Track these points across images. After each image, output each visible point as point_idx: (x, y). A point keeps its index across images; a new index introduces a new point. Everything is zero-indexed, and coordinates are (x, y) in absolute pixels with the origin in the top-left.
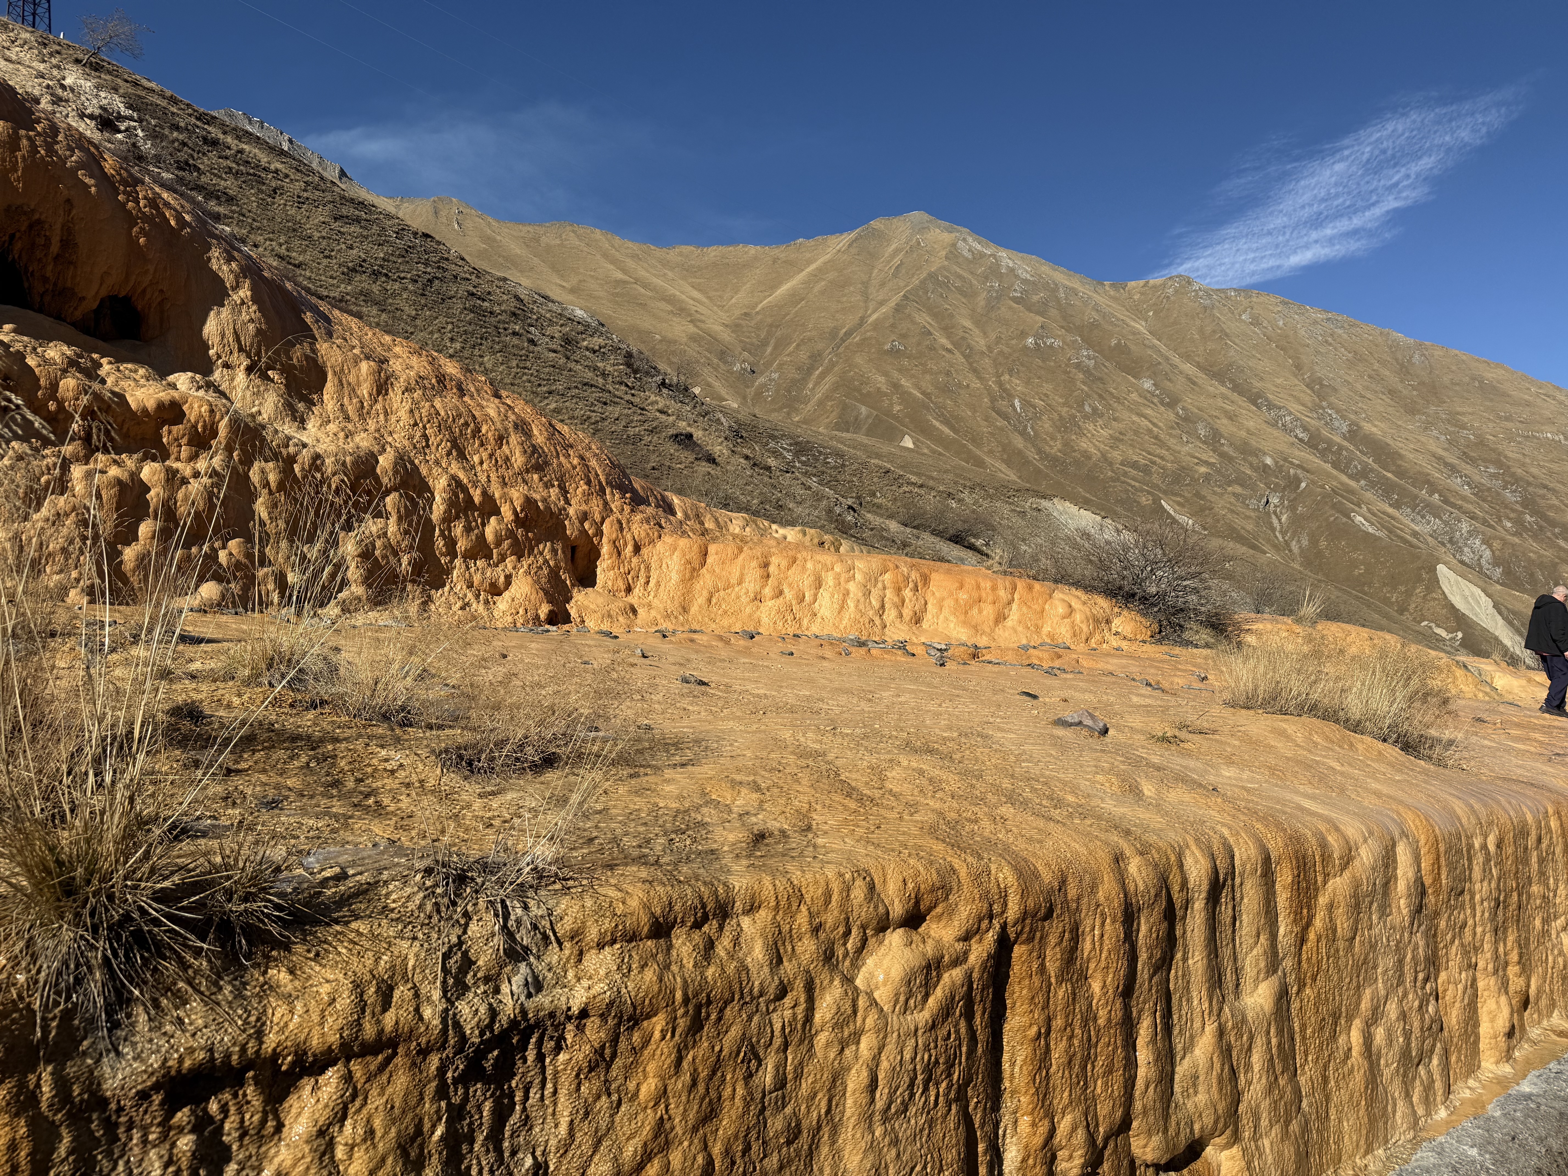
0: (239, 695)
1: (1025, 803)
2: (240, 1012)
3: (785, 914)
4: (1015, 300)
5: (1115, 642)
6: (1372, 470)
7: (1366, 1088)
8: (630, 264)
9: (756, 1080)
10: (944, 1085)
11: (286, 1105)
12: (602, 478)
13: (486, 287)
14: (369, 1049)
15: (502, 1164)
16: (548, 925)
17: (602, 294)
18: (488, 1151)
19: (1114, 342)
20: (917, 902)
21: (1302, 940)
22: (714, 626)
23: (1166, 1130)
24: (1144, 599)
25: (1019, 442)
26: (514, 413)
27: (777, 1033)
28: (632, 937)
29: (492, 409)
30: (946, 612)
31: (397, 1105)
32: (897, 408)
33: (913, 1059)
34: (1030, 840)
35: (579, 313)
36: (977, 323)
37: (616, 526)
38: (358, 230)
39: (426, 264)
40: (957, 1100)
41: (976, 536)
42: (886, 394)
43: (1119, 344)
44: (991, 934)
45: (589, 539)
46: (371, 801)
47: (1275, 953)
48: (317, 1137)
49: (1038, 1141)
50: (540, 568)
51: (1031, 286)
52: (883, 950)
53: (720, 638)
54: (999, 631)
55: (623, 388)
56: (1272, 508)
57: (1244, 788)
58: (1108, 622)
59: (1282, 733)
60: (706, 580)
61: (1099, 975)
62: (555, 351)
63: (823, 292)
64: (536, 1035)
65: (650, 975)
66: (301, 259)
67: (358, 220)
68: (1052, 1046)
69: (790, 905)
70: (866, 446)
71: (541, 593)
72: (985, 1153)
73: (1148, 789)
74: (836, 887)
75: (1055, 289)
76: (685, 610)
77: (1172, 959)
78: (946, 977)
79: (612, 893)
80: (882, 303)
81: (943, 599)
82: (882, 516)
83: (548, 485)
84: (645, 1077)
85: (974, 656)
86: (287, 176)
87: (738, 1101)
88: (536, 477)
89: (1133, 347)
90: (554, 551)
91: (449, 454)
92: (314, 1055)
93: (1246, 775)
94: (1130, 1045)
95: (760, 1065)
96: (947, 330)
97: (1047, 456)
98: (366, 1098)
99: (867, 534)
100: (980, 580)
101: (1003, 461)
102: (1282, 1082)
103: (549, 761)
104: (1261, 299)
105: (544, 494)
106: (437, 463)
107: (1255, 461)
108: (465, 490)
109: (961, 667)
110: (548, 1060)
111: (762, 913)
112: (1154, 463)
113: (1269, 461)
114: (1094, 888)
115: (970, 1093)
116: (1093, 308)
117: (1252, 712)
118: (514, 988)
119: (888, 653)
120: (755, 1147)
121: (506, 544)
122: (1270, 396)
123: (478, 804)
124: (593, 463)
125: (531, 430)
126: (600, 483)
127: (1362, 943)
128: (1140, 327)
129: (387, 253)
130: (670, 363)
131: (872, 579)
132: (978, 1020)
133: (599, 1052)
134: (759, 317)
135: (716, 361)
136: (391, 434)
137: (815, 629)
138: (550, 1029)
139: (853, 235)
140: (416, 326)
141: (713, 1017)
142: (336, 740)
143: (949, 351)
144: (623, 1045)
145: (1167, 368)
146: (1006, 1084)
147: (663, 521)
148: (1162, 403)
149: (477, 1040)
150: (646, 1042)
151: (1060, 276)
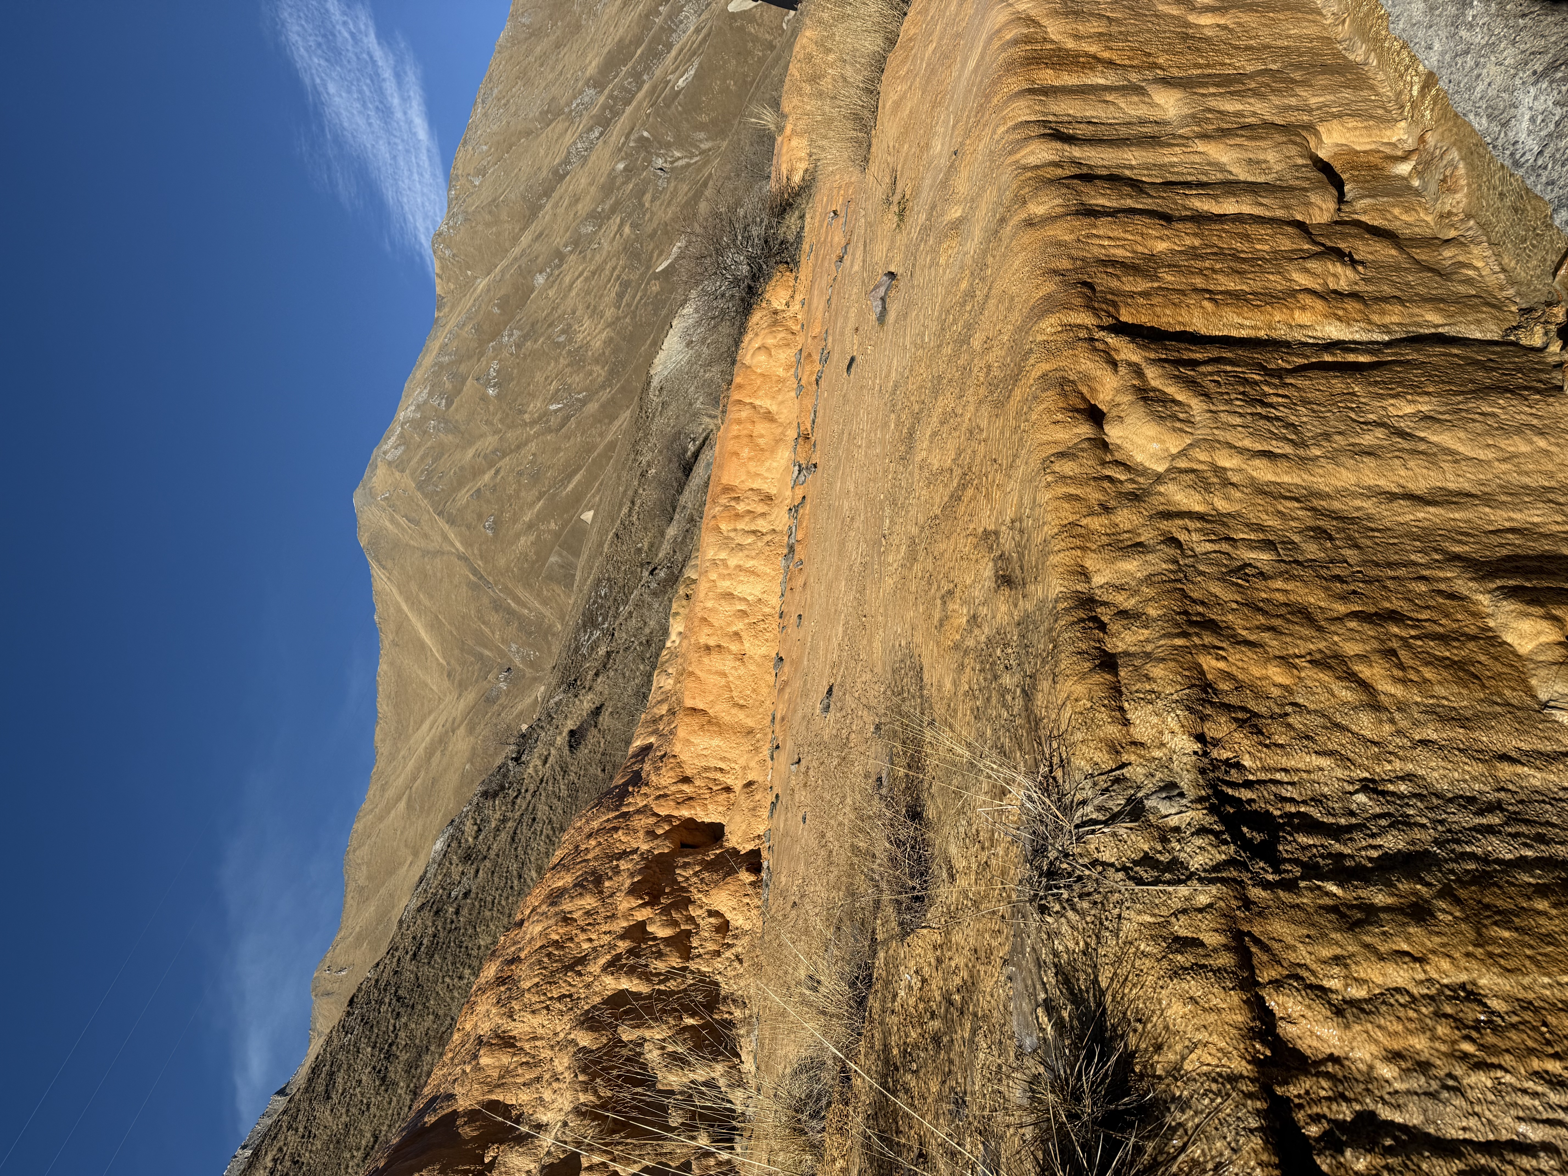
0: (834, 1160)
1: (969, 326)
2: (1206, 1101)
3: (1090, 541)
4: (449, 404)
5: (796, 307)
6: (634, 68)
7: (1257, 11)
8: (391, 793)
9: (1266, 569)
10: (1266, 389)
11: (1309, 1052)
12: (611, 815)
13: (408, 941)
14: (1245, 960)
15: (1364, 825)
16: (1104, 777)
17: (420, 823)
18: (1351, 839)
19: (496, 310)
20: (1077, 411)
21: (1110, 63)
22: (768, 702)
23: (1305, 190)
24: (754, 278)
25: (592, 407)
26: (540, 906)
27: (1216, 547)
28: (1116, 691)
29: (534, 929)
30: (762, 470)
31: (1305, 932)
32: (553, 526)
33: (1241, 415)
34: (1009, 309)
35: (439, 845)
36: (470, 443)
37: (662, 801)
38: (341, 1074)
39: (381, 1002)
40: (1280, 377)
41: (685, 450)
42: (539, 536)
43: (497, 305)
44: (1109, 340)
45: (674, 829)
46: (957, 997)
47: (1124, 87)
48: (1344, 1017)
49: (1319, 305)
50: (702, 880)
51: (435, 387)
52: (1127, 445)
53: (781, 690)
54: (782, 418)
55: (518, 801)
56: (668, 165)
57: (954, 126)
58: (776, 312)
59: (897, 105)
60: (721, 710)
61: (1150, 243)
62: (477, 871)
63: (431, 597)
64: (1224, 788)
65: (1158, 671)
66: (369, 1135)
67: (331, 1074)
68: (1223, 288)
69: (1080, 535)
70: (590, 557)
71: (729, 879)
72: (1334, 355)
73: (956, 212)
74: (1062, 490)
75: (441, 366)
76: (750, 732)
77: (1132, 179)
78: (1154, 383)
79: (1067, 713)
80: (445, 537)
81: (748, 472)
82: (661, 543)
83: (617, 871)
84: (1267, 678)
85: (807, 438)
86: (280, 1150)
87: (1289, 587)
88: (607, 884)
89: (503, 292)
90: (685, 866)
91: (579, 974)
92: (1253, 1019)
93: (940, 129)
94: (1221, 218)
95: (1250, 565)
96: (477, 472)
97: (608, 380)
98: (1299, 965)
99: (679, 557)
100: (730, 435)
101: (610, 423)
102: (1253, 85)
103: (915, 814)
104: (460, 165)
105: (625, 874)
106: (588, 986)
107: (619, 180)
108: (618, 957)
109: (818, 447)
110: (1251, 777)
111: (1088, 563)
112: (619, 277)
113: (621, 166)
114: (1060, 244)
115: (1273, 366)
116: (461, 329)
117: (874, 141)
118: (1173, 811)
119: (801, 522)
120: (1337, 572)
121: (676, 915)
122: (557, 161)
123: (962, 882)
124: (595, 824)
125: (559, 888)
126: (616, 817)
127: (1113, 10)
128: (482, 284)
129: (368, 1045)
130: (496, 754)
131: (726, 542)
132: (1198, 356)
133: (1241, 723)
134: (453, 662)
135: (496, 707)
136: (556, 1034)
137: (775, 600)
138: (1217, 774)
139: (373, 564)
140: (445, 1015)
141: (1200, 609)
142: (886, 1048)
143: (497, 472)
144: (1233, 700)
145: (524, 260)
146: (1262, 334)
147: (659, 754)
148: (559, 266)
149: (1233, 847)
150: (1230, 676)
151: (427, 360)
